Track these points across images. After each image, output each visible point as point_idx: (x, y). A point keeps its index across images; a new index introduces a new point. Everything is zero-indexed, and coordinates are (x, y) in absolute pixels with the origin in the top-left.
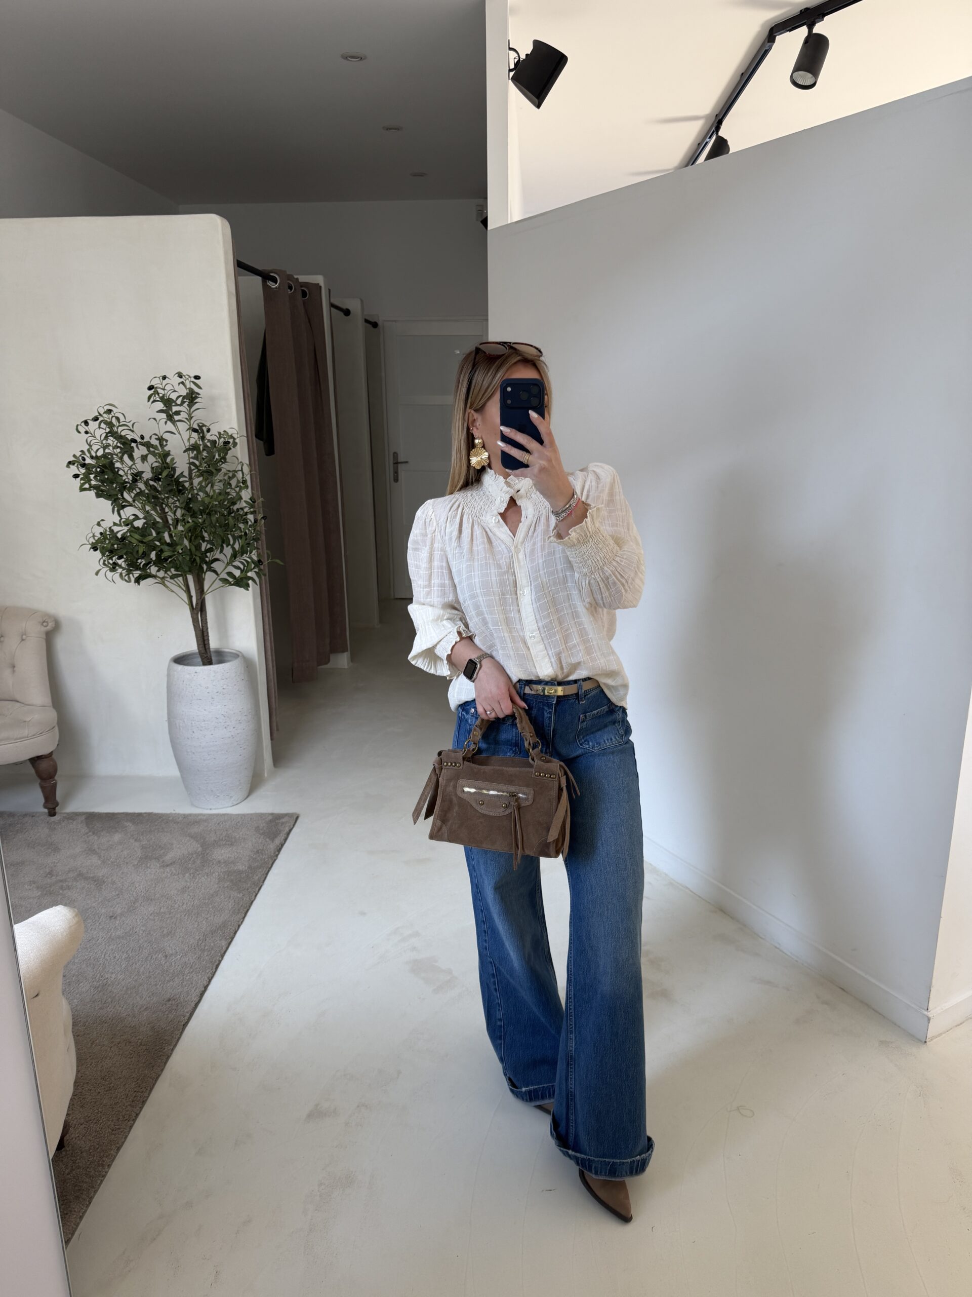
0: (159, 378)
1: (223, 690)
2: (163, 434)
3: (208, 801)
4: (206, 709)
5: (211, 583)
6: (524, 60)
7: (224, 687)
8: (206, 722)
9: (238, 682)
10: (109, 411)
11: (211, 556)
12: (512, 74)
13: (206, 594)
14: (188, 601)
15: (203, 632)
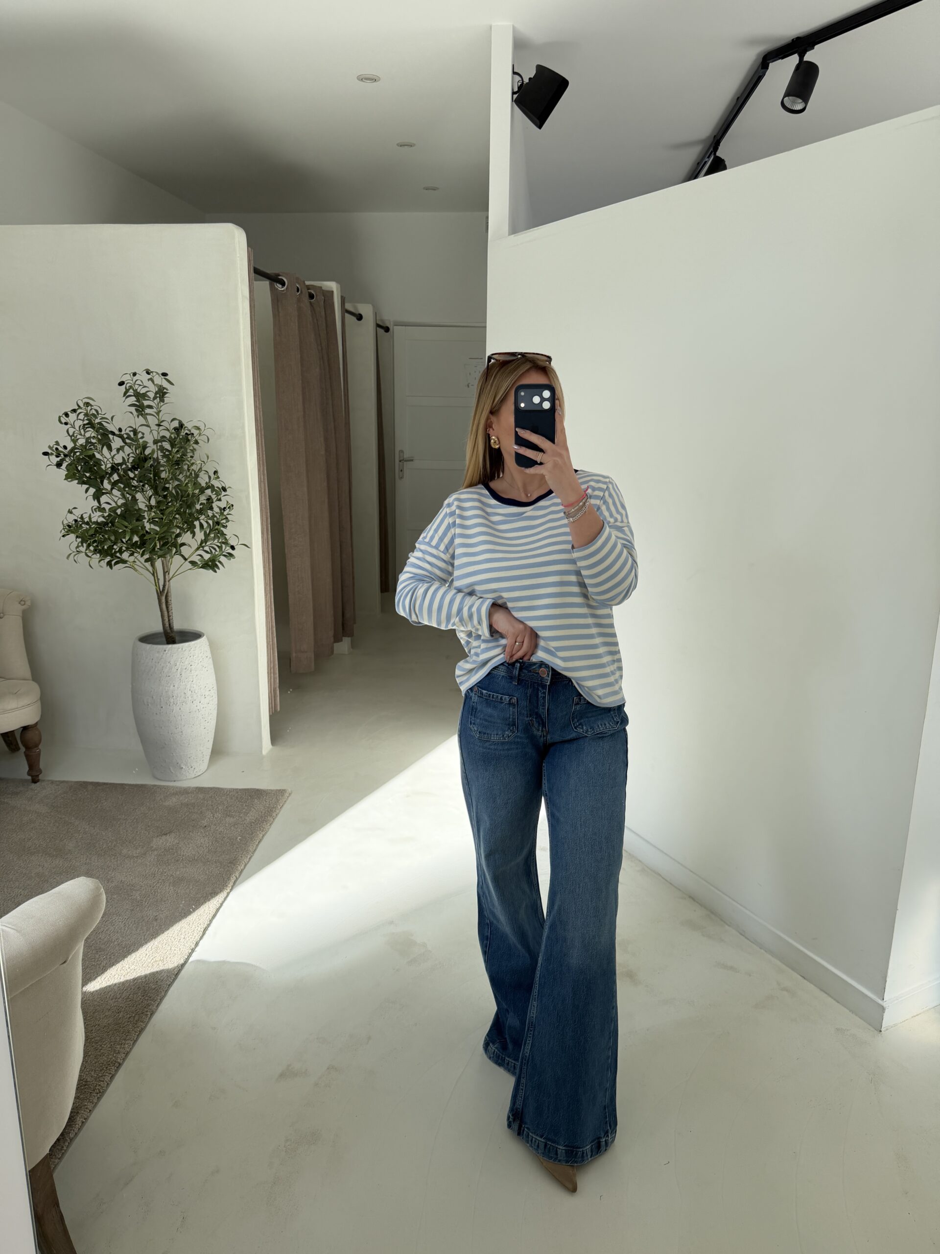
0: (129, 374)
2: (137, 427)
5: (178, 566)
6: (527, 83)
10: (87, 405)
11: (180, 540)
12: (515, 96)
13: (172, 577)
14: (155, 583)
15: (168, 612)
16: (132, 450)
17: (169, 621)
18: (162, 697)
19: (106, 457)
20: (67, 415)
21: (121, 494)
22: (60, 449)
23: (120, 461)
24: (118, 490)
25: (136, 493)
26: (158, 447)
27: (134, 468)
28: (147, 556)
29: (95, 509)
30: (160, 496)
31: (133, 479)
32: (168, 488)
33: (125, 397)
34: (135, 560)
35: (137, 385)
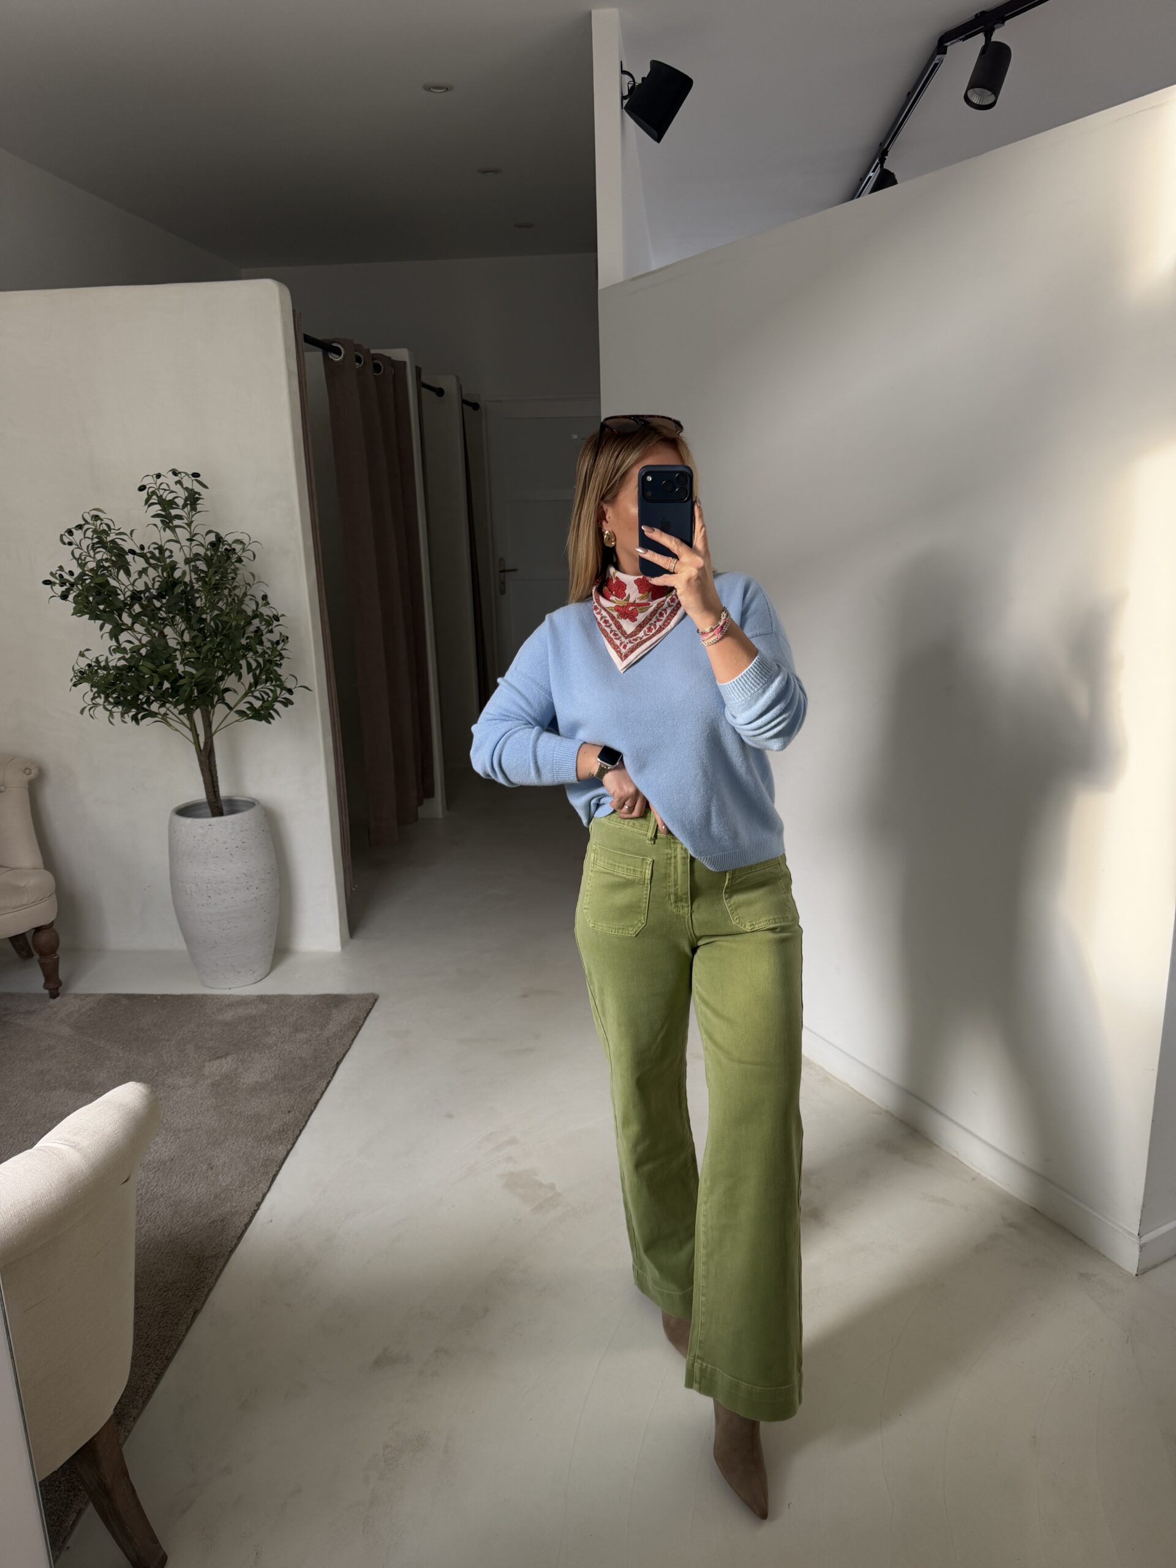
0: (152, 476)
2: (164, 544)
3: (224, 979)
5: (222, 719)
6: (640, 84)
8: (227, 884)
9: (259, 834)
10: (97, 519)
11: (223, 685)
12: (625, 102)
13: (215, 732)
14: (194, 740)
15: (212, 777)
16: (158, 572)
17: (214, 787)
18: (209, 883)
19: (123, 583)
20: (70, 532)
21: (145, 630)
22: (67, 577)
23: (143, 588)
24: (142, 625)
25: (164, 627)
26: (191, 568)
27: (160, 596)
28: (182, 707)
29: (113, 650)
30: (195, 630)
31: (160, 609)
32: (205, 620)
33: (147, 506)
34: (168, 712)
35: (162, 489)
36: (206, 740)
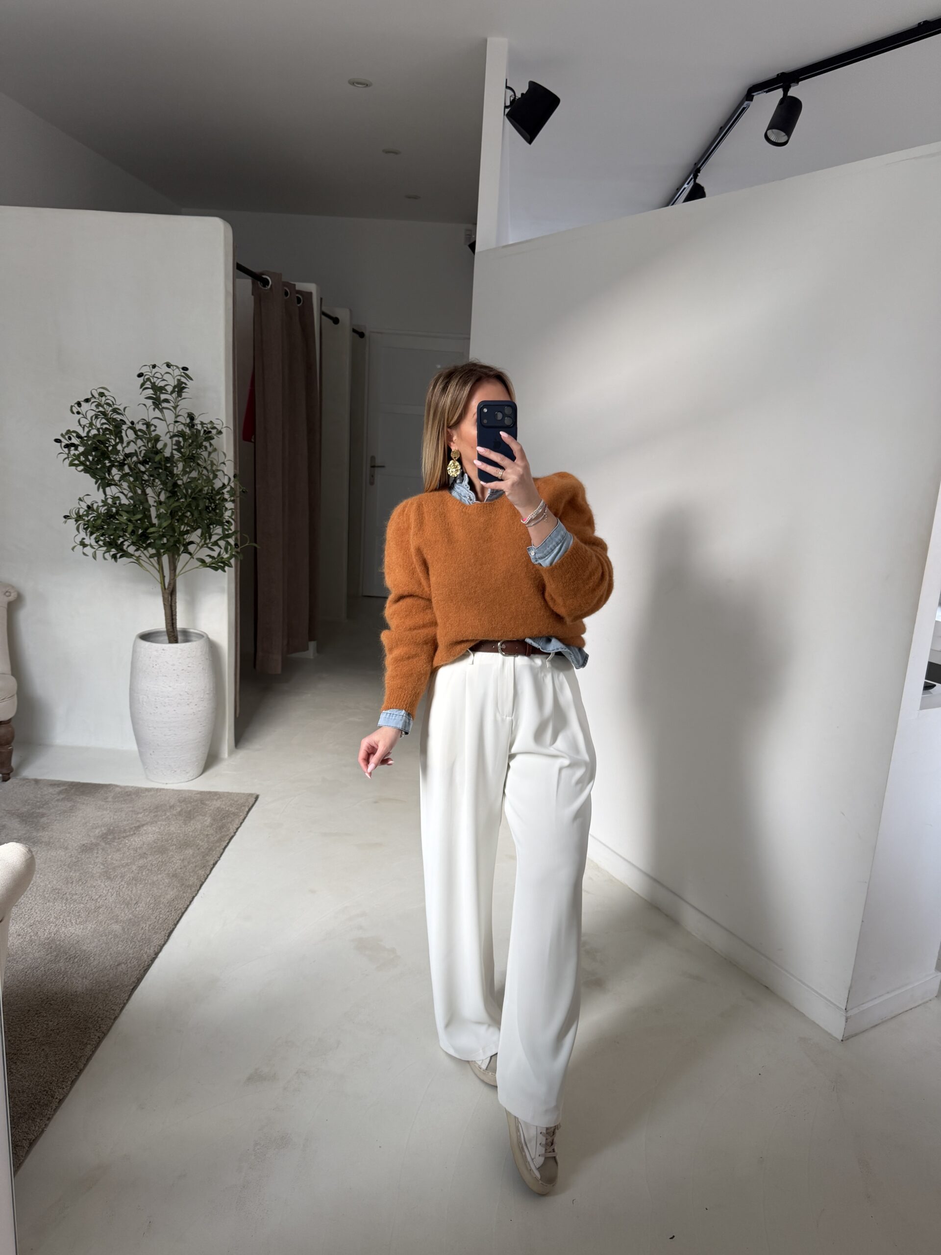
0: (149, 366)
1: (189, 668)
2: (151, 420)
3: (165, 775)
4: (171, 685)
5: (183, 566)
6: (519, 98)
7: (190, 665)
8: (172, 699)
9: (202, 661)
10: (102, 395)
11: (188, 538)
12: (507, 110)
13: (178, 575)
14: (161, 580)
15: (172, 611)
16: (144, 442)
17: (172, 619)
18: (159, 696)
20: (79, 404)
21: (130, 487)
24: (128, 483)
25: (146, 487)
30: (169, 492)
31: (144, 473)
32: (180, 485)
33: (142, 389)
34: (142, 555)
35: (156, 377)
36: (170, 581)
